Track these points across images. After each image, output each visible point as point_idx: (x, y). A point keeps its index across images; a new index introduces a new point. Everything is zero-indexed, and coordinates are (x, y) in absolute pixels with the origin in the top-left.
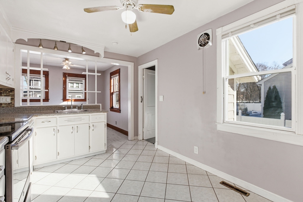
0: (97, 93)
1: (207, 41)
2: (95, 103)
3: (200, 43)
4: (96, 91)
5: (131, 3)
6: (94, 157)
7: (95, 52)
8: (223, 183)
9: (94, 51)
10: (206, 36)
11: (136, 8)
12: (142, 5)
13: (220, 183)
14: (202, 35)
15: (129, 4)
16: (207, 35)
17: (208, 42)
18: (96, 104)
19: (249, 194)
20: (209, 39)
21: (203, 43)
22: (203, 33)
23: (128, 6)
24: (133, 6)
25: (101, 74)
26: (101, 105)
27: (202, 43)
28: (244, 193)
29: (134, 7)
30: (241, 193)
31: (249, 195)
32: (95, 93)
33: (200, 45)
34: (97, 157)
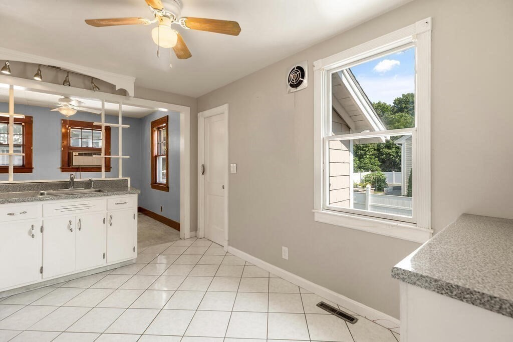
0: (123, 159)
1: (300, 79)
2: (118, 177)
3: (290, 82)
4: (120, 155)
5: (168, 14)
6: (114, 273)
7: (117, 88)
8: (322, 305)
9: (115, 86)
10: (300, 72)
11: (177, 23)
12: (187, 18)
13: (317, 305)
14: (294, 69)
15: (164, 16)
16: (301, 69)
17: (302, 81)
18: (120, 177)
19: (357, 320)
20: (303, 77)
21: (295, 81)
22: (295, 66)
23: (164, 18)
24: (172, 19)
25: (129, 126)
26: (129, 179)
27: (294, 83)
28: (350, 319)
29: (174, 21)
30: (345, 319)
31: (356, 322)
32: (118, 158)
33: (292, 86)
34: (119, 272)
